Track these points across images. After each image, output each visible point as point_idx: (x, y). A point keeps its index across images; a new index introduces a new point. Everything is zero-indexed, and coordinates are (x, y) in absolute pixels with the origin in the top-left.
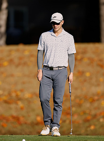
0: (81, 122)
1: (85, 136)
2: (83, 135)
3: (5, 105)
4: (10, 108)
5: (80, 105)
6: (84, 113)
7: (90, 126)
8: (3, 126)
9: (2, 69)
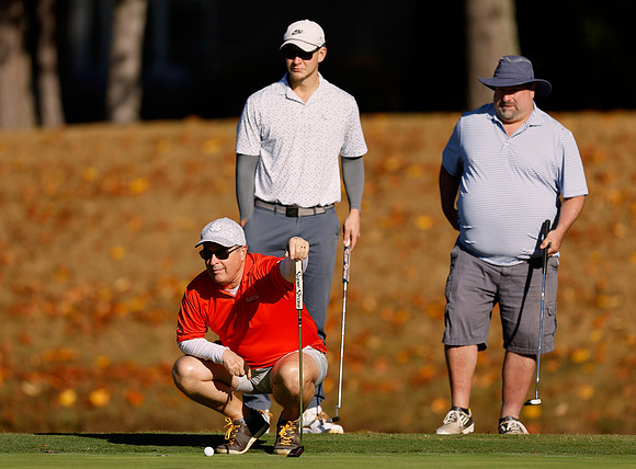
0: (399, 386)
1: (415, 435)
2: (406, 433)
3: (135, 328)
4: (156, 341)
5: (395, 329)
6: (411, 355)
7: (430, 401)
8: (128, 402)
9: (127, 205)
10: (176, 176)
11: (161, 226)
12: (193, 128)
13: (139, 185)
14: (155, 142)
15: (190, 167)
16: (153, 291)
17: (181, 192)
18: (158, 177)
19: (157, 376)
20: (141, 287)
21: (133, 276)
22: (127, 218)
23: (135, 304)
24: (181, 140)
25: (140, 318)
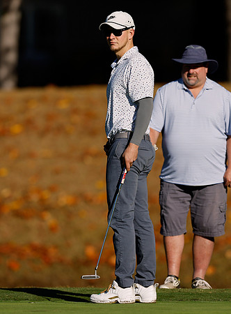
2: (188, 288)
4: (27, 229)
8: (10, 268)
9: (9, 142)
10: (40, 123)
11: (31, 155)
12: (51, 92)
13: (17, 129)
14: (27, 101)
15: (49, 117)
16: (26, 197)
17: (43, 133)
18: (28, 124)
19: (28, 251)
20: (18, 194)
21: (13, 187)
22: (9, 150)
23: (14, 205)
24: (43, 100)
25: (17, 214)
